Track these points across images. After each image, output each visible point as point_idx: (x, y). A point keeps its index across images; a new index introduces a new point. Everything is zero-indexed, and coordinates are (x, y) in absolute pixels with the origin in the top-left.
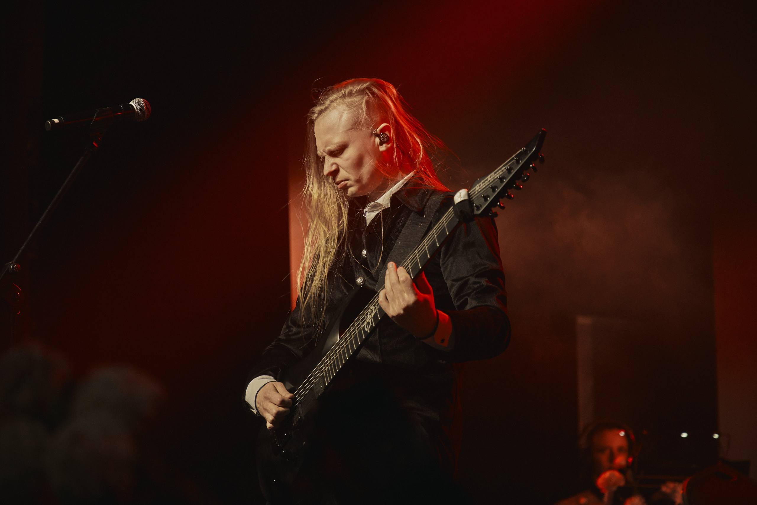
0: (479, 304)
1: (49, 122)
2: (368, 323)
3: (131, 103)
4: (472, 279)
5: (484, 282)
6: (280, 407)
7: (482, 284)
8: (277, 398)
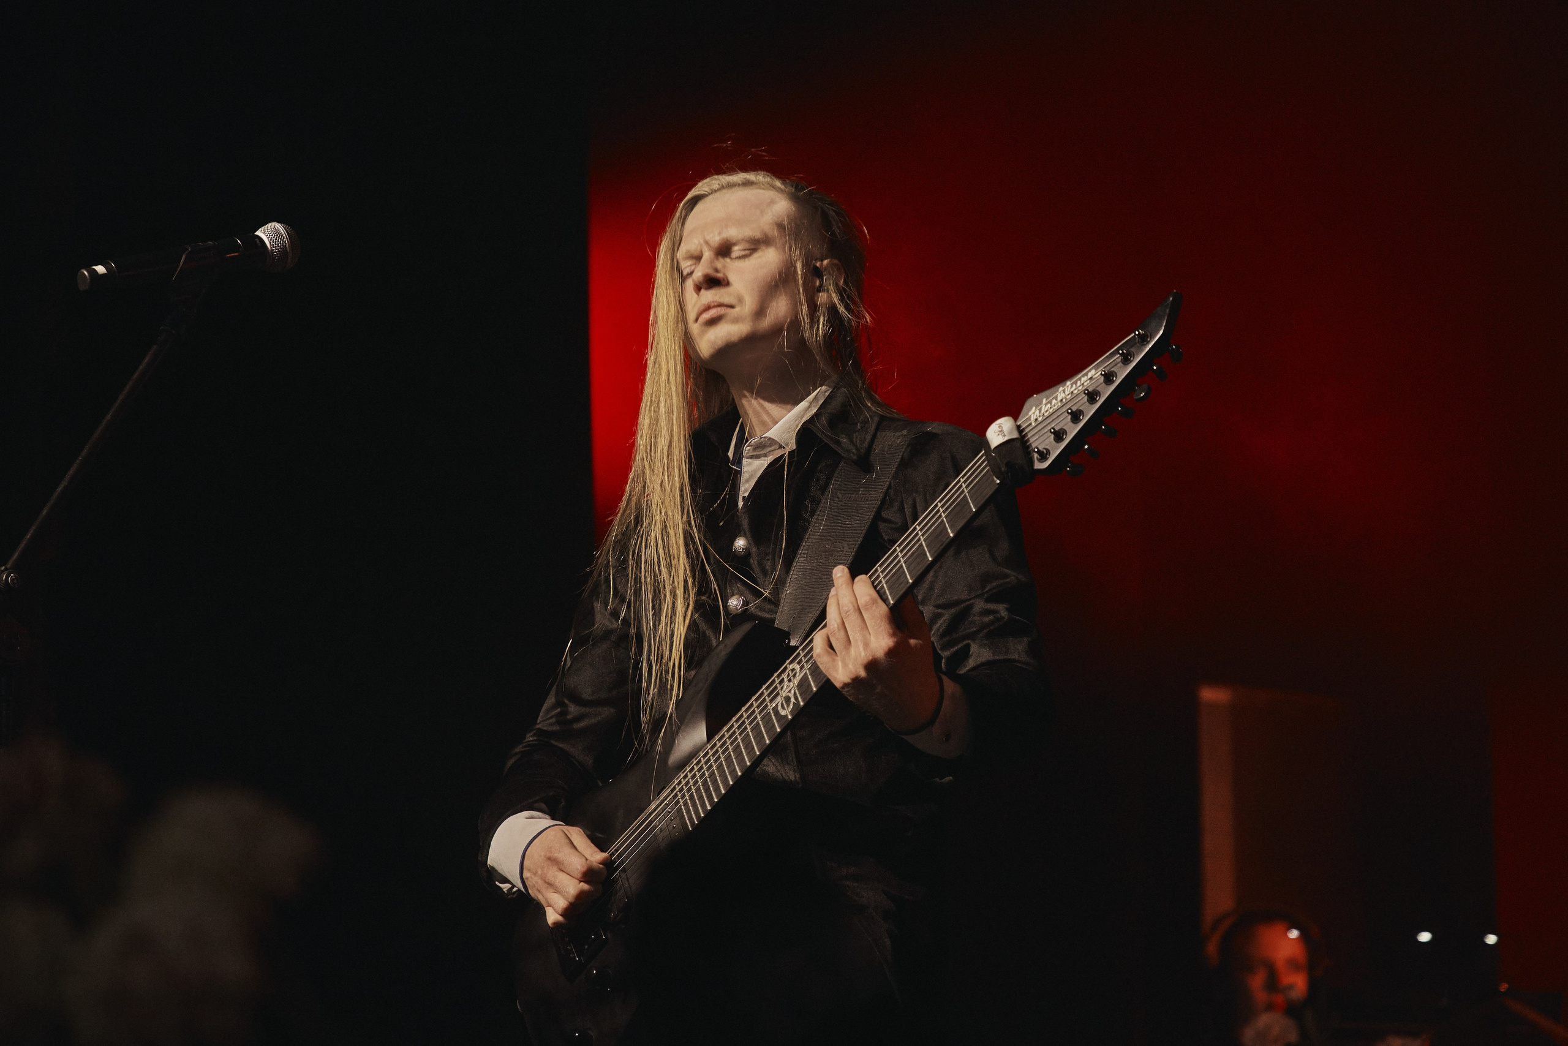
0: (997, 658)
1: (86, 273)
2: (788, 699)
3: (259, 233)
4: (980, 605)
5: (1002, 609)
6: (582, 883)
7: (1000, 614)
8: (577, 865)
